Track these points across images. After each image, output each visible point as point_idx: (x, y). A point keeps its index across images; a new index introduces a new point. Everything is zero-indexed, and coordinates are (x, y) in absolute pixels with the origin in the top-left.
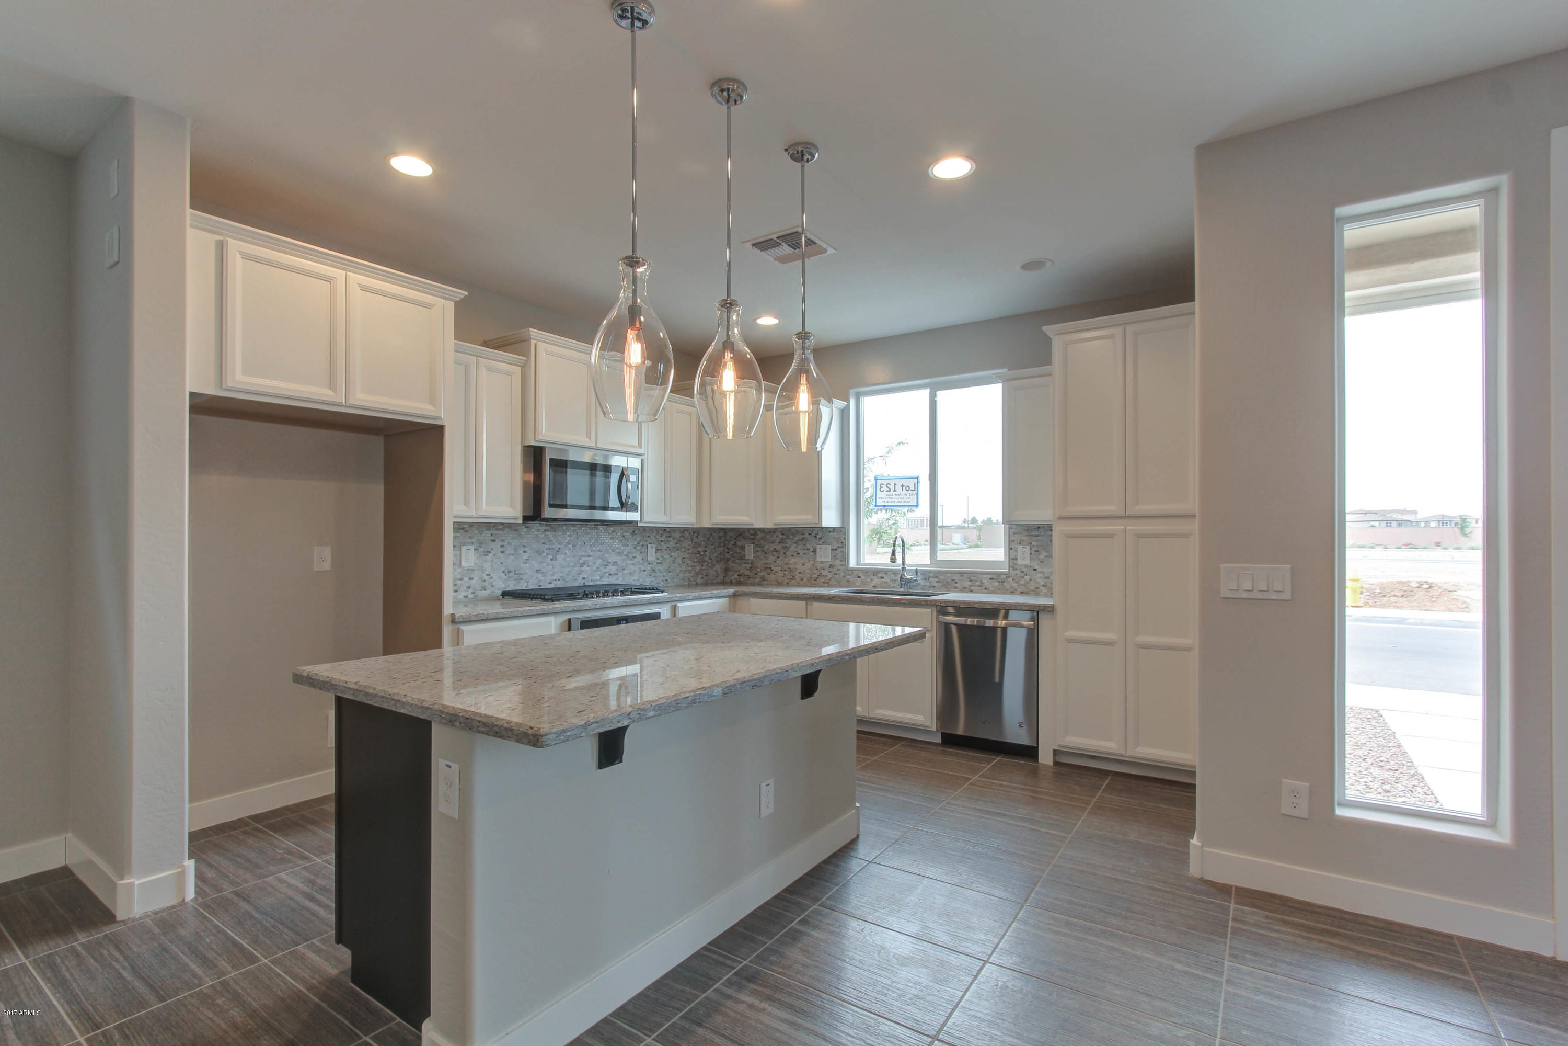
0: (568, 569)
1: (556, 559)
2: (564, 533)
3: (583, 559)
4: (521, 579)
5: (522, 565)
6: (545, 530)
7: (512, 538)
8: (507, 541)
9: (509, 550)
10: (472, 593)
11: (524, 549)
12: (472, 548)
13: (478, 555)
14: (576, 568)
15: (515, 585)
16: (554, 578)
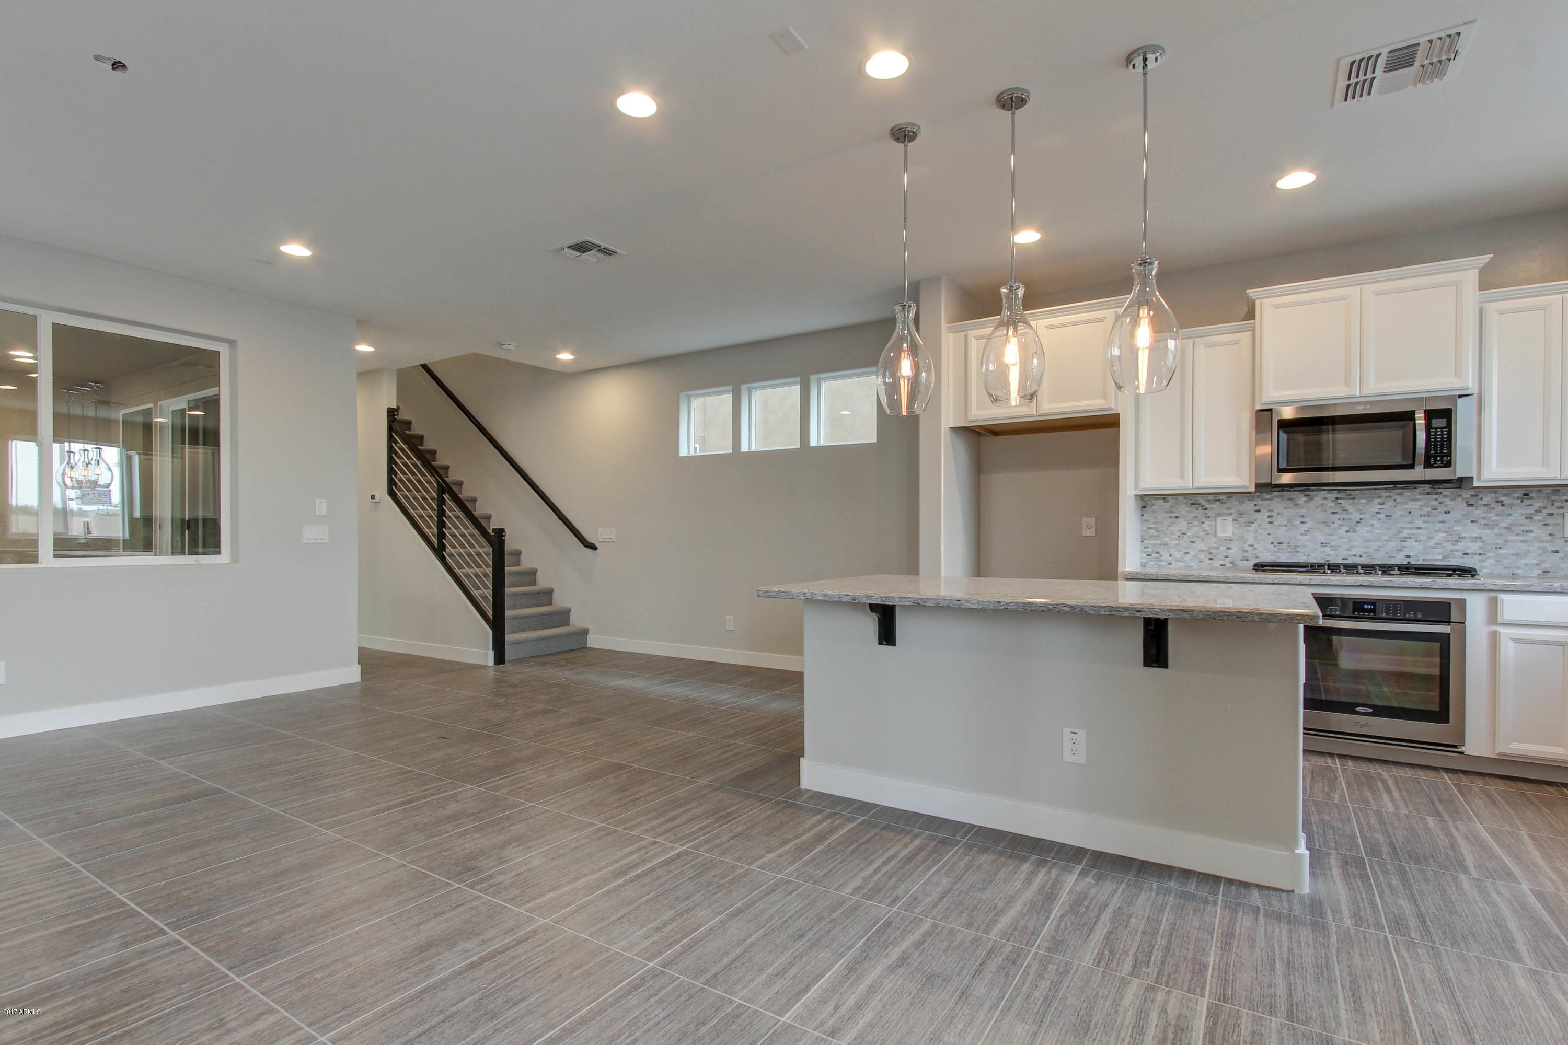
0: (1379, 544)
1: (1354, 532)
2: (1370, 500)
3: (1405, 531)
4: (1298, 552)
5: (1300, 537)
6: (1337, 498)
7: (1285, 508)
8: (1276, 511)
9: (1279, 521)
10: (1231, 563)
11: (1303, 520)
12: (1230, 518)
13: (1237, 526)
14: (1392, 544)
15: (1288, 558)
16: (1352, 553)
